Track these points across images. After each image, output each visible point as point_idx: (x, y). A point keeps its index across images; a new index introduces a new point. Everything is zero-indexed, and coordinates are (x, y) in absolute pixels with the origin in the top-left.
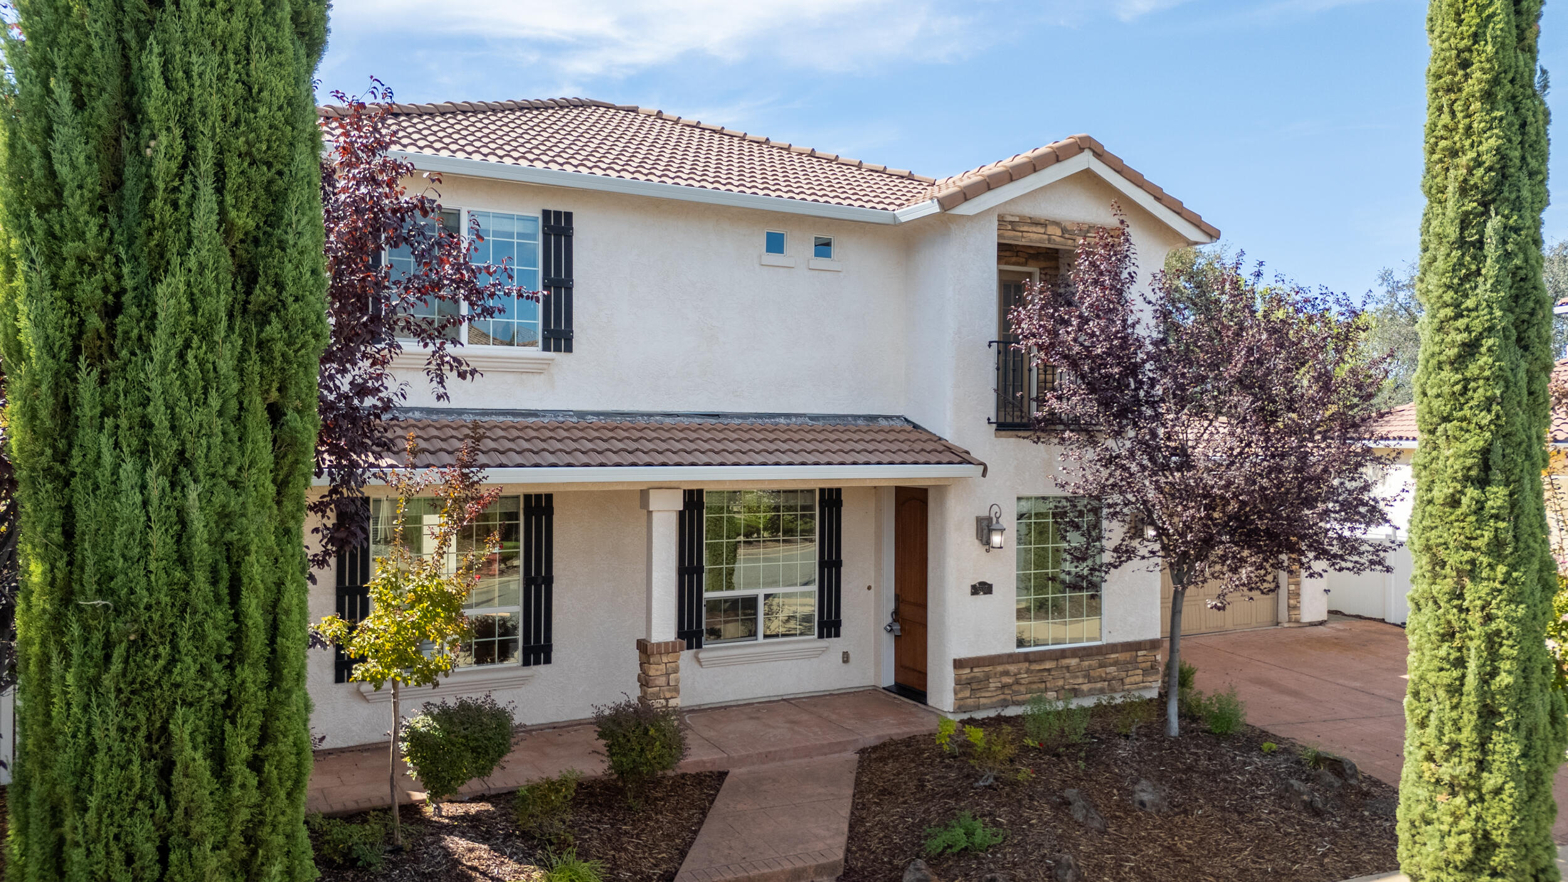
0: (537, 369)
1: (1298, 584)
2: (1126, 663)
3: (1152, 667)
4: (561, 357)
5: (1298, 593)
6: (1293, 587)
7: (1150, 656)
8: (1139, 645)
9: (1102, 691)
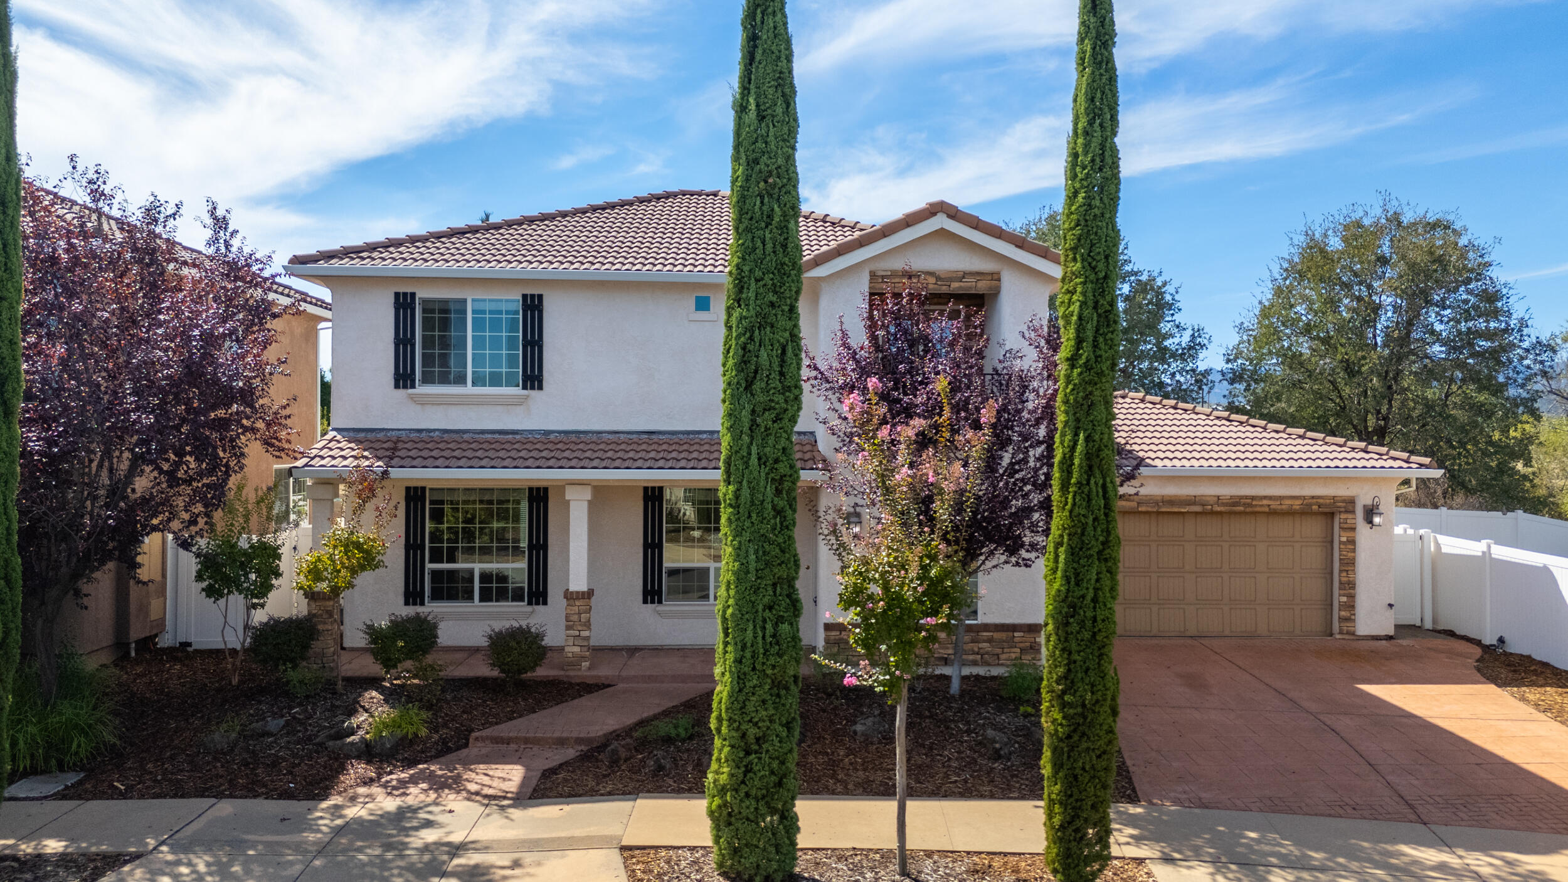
0: (519, 402)
1: (1352, 597)
2: (1002, 641)
3: (1031, 648)
4: (534, 393)
5: (1351, 606)
6: (1344, 599)
7: (1029, 637)
8: (1013, 628)
9: (975, 663)
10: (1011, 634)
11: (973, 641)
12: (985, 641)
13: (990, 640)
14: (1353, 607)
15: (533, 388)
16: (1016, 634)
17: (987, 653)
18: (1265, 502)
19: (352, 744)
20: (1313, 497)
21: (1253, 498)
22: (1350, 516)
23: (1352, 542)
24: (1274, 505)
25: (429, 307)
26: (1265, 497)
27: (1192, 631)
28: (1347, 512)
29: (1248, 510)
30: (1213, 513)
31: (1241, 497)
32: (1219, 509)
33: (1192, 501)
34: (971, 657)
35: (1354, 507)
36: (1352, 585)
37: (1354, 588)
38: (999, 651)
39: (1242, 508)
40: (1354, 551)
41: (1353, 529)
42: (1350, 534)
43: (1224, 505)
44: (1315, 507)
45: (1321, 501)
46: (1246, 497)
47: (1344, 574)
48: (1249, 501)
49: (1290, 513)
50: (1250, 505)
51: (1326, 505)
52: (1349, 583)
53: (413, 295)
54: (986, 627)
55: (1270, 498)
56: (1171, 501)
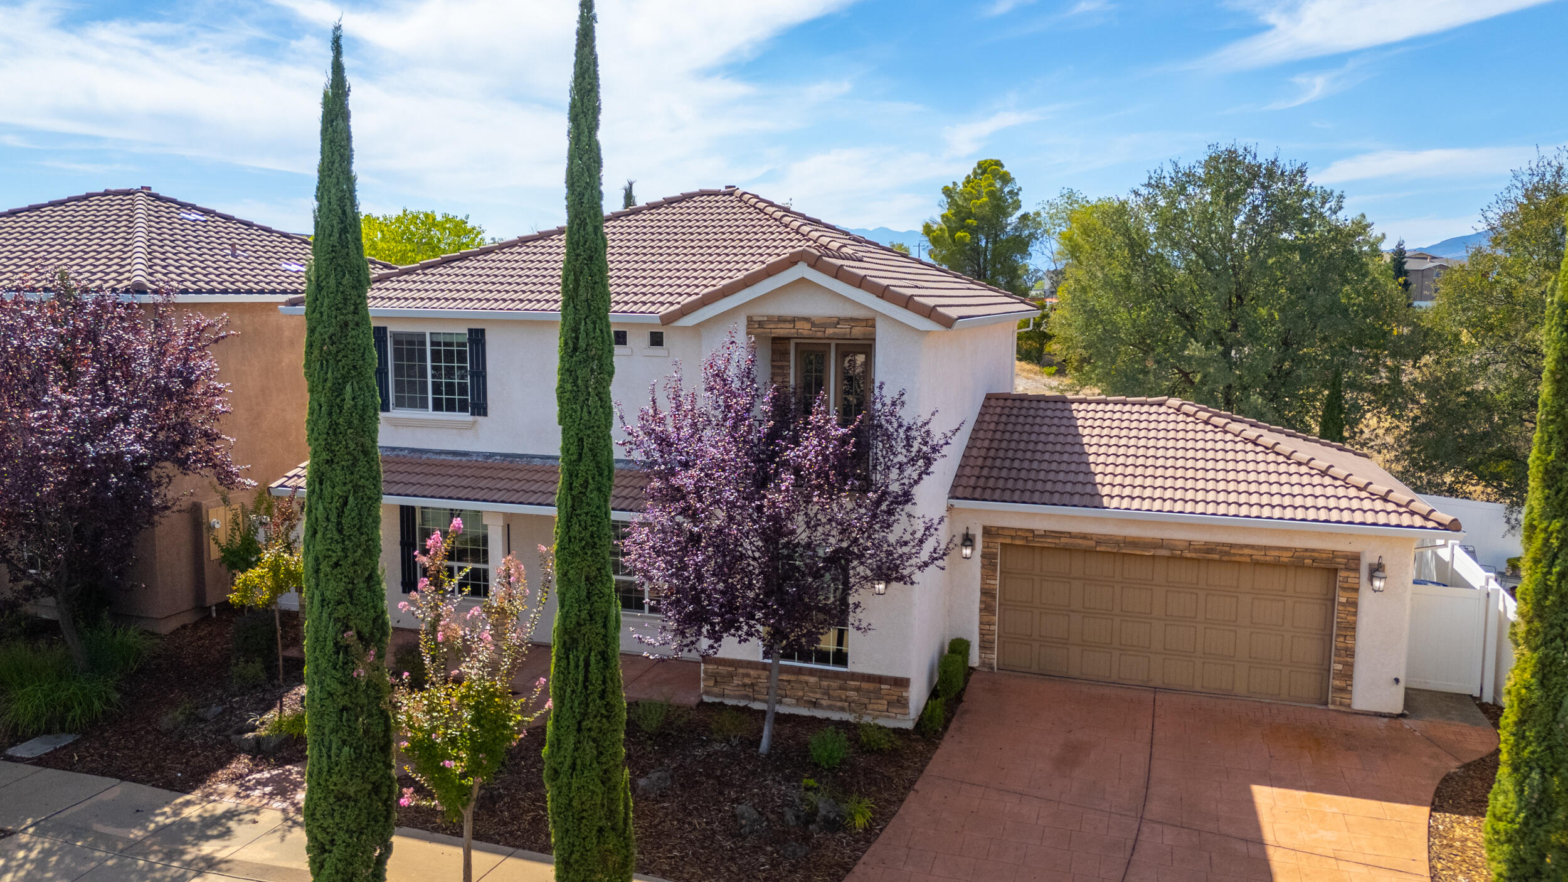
0: (469, 427)
1: (1351, 666)
2: (869, 691)
3: (898, 701)
4: (480, 419)
5: (1348, 675)
6: (1340, 667)
7: (896, 691)
8: (880, 680)
9: (842, 709)
10: (878, 685)
11: (841, 688)
12: (852, 690)
13: (858, 690)
14: (1351, 677)
15: (479, 414)
16: (883, 687)
17: (853, 702)
18: (1246, 551)
19: (246, 739)
20: (1306, 550)
21: (1231, 546)
22: (1352, 574)
23: (1354, 604)
24: (1258, 555)
25: (398, 339)
26: (1247, 546)
27: (1157, 681)
28: (1347, 569)
29: (1225, 558)
30: (1181, 558)
31: (1218, 544)
32: (1189, 555)
33: (1160, 544)
34: (839, 704)
35: (1359, 564)
36: (1350, 652)
37: (1353, 656)
38: (866, 701)
39: (1216, 557)
40: (1355, 614)
41: (1356, 590)
42: (1352, 595)
43: (1196, 551)
44: (1308, 562)
45: (1316, 555)
46: (1224, 544)
47: (1342, 639)
48: (1227, 549)
49: (1276, 565)
50: (1228, 553)
51: (1322, 560)
52: (1346, 649)
53: (385, 329)
54: (853, 676)
55: (1252, 547)
56: (1134, 543)
